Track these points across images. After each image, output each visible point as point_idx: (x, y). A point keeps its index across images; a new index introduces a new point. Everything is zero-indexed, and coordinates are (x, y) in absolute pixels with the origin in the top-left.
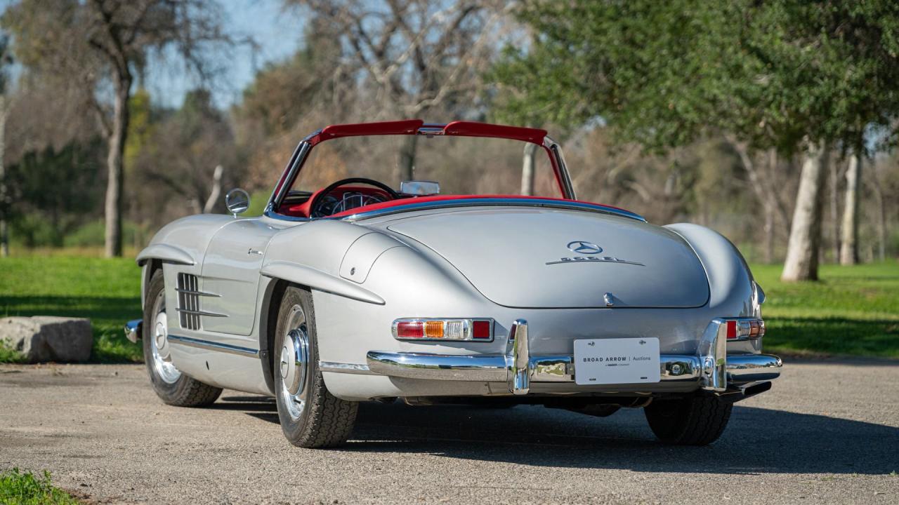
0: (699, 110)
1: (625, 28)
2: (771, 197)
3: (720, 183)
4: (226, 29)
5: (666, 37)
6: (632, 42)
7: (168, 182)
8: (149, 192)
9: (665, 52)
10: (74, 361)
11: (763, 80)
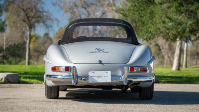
0: (156, 31)
1: (139, 13)
2: (166, 55)
3: (155, 52)
4: (52, 18)
5: (149, 15)
6: (141, 17)
7: (40, 52)
8: (36, 54)
9: (148, 18)
10: (14, 83)
11: (170, 24)
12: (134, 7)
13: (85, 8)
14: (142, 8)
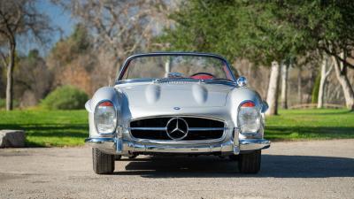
0: (238, 50)
1: (209, 20)
4: (50, 25)
5: (226, 23)
9: (225, 29)
11: (264, 38)
12: (199, 10)
13: (110, 9)
14: (214, 12)
